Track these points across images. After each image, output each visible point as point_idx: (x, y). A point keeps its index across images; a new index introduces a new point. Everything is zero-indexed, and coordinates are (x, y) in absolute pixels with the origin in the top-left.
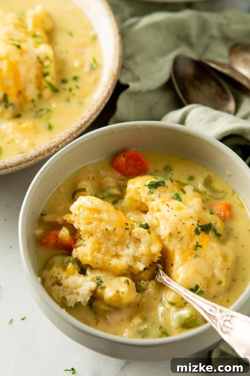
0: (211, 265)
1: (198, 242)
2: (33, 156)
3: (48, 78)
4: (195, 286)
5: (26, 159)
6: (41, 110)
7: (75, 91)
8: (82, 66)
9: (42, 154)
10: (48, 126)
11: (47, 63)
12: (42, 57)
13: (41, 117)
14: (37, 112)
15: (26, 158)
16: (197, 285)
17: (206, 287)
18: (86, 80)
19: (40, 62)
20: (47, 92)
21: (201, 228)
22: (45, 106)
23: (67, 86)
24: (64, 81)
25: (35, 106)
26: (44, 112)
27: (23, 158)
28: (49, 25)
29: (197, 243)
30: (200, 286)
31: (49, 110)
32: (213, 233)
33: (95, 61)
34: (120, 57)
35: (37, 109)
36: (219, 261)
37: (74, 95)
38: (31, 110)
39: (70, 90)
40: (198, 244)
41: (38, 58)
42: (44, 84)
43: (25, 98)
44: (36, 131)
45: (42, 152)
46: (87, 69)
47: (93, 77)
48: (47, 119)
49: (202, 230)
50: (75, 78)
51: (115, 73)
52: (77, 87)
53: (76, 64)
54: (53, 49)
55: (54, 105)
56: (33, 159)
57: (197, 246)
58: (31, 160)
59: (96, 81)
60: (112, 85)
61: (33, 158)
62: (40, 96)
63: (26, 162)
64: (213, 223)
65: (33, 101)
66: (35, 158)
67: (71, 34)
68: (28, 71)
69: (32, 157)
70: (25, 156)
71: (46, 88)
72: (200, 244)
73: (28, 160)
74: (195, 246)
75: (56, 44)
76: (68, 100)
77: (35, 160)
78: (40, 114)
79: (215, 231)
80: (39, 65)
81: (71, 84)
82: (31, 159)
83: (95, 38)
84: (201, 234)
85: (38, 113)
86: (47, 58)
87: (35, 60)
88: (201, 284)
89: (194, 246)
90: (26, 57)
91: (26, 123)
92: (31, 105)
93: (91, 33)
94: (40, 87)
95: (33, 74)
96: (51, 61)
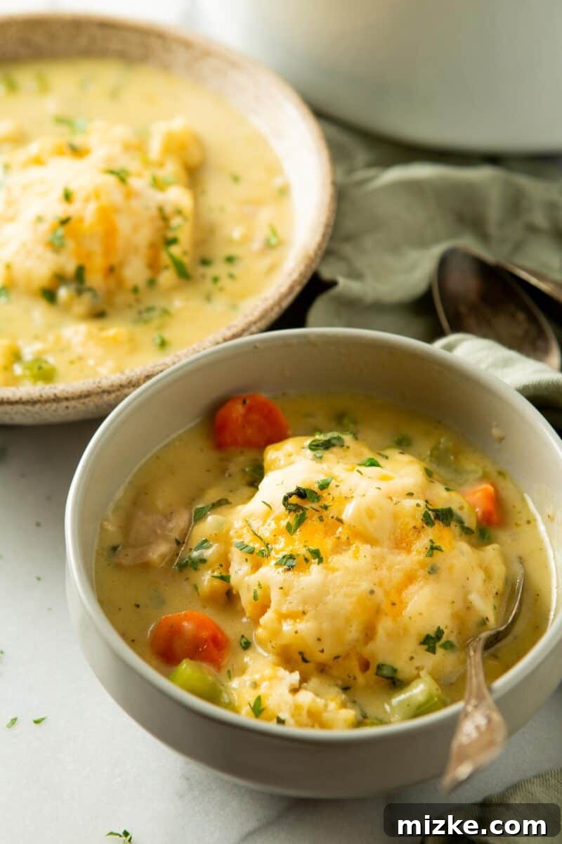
0: (464, 587)
1: (434, 541)
2: (115, 383)
3: (175, 250)
4: (435, 629)
5: (100, 387)
6: (150, 309)
7: (225, 282)
8: (246, 239)
9: (133, 383)
10: (158, 341)
11: (176, 221)
12: (168, 210)
13: (146, 322)
14: (140, 313)
15: (100, 385)
16: (439, 628)
17: (456, 632)
18: (250, 265)
19: (164, 218)
20: (167, 277)
21: (434, 514)
22: (160, 302)
23: (211, 272)
24: (205, 262)
25: (138, 301)
26: (156, 314)
27: (95, 386)
28: (194, 157)
29: (431, 541)
30: (445, 630)
31: (166, 312)
32: (459, 525)
33: (274, 233)
34: (327, 226)
35: (142, 307)
36: (478, 578)
37: (221, 289)
38: (130, 306)
39: (216, 280)
40: (435, 545)
41: (161, 209)
42: (165, 259)
43: (120, 283)
44: (133, 346)
45: (134, 379)
46: (256, 245)
47: (265, 263)
48: (161, 327)
49: (437, 517)
50: (230, 260)
51: (311, 253)
52: (231, 276)
53: (237, 234)
54: (196, 199)
55: (178, 303)
56: (114, 391)
57: (432, 548)
58: (109, 392)
59: (272, 269)
60: (301, 275)
61: (114, 388)
62: (152, 283)
63: (98, 394)
64: (455, 507)
65: (135, 290)
66: (119, 390)
67: (236, 179)
68: (136, 229)
69: (112, 386)
70: (99, 383)
71: (166, 267)
72: (437, 544)
73: (104, 392)
74: (429, 547)
75: (203, 192)
76: (208, 298)
77: (118, 393)
78: (145, 316)
79: (461, 522)
80: (160, 223)
81: (219, 269)
82: (111, 389)
83: (284, 192)
84: (436, 525)
85: (143, 315)
86: (179, 212)
87: (154, 212)
88: (446, 628)
89: (426, 549)
90: (135, 204)
91: (115, 329)
92: (130, 297)
93: (278, 182)
94: (154, 266)
95: (144, 236)
96: (185, 219)
